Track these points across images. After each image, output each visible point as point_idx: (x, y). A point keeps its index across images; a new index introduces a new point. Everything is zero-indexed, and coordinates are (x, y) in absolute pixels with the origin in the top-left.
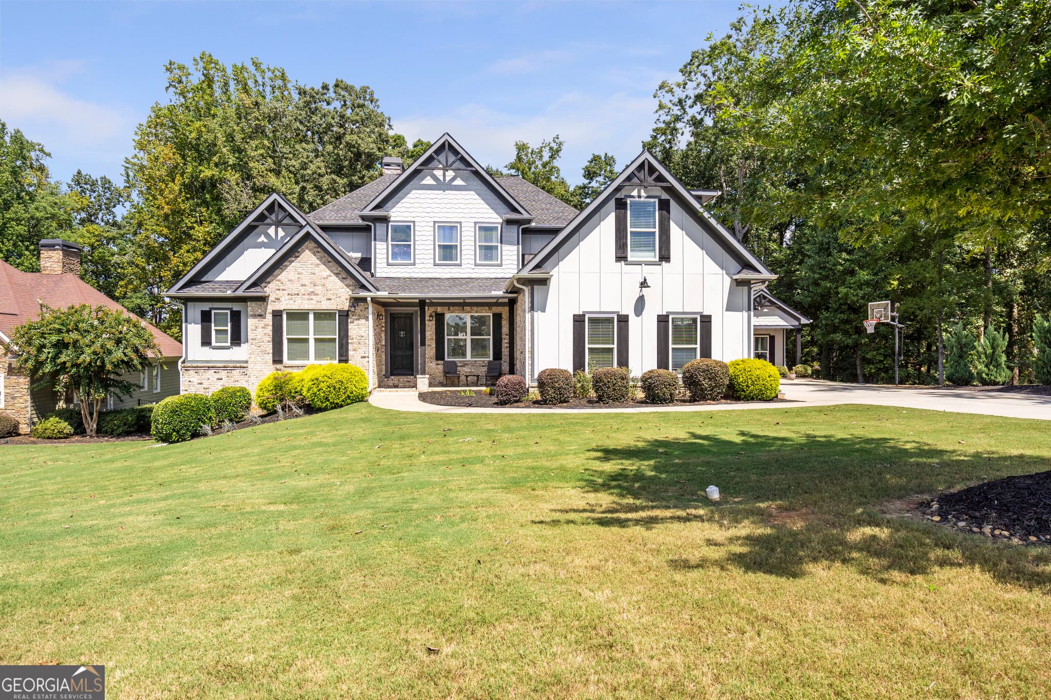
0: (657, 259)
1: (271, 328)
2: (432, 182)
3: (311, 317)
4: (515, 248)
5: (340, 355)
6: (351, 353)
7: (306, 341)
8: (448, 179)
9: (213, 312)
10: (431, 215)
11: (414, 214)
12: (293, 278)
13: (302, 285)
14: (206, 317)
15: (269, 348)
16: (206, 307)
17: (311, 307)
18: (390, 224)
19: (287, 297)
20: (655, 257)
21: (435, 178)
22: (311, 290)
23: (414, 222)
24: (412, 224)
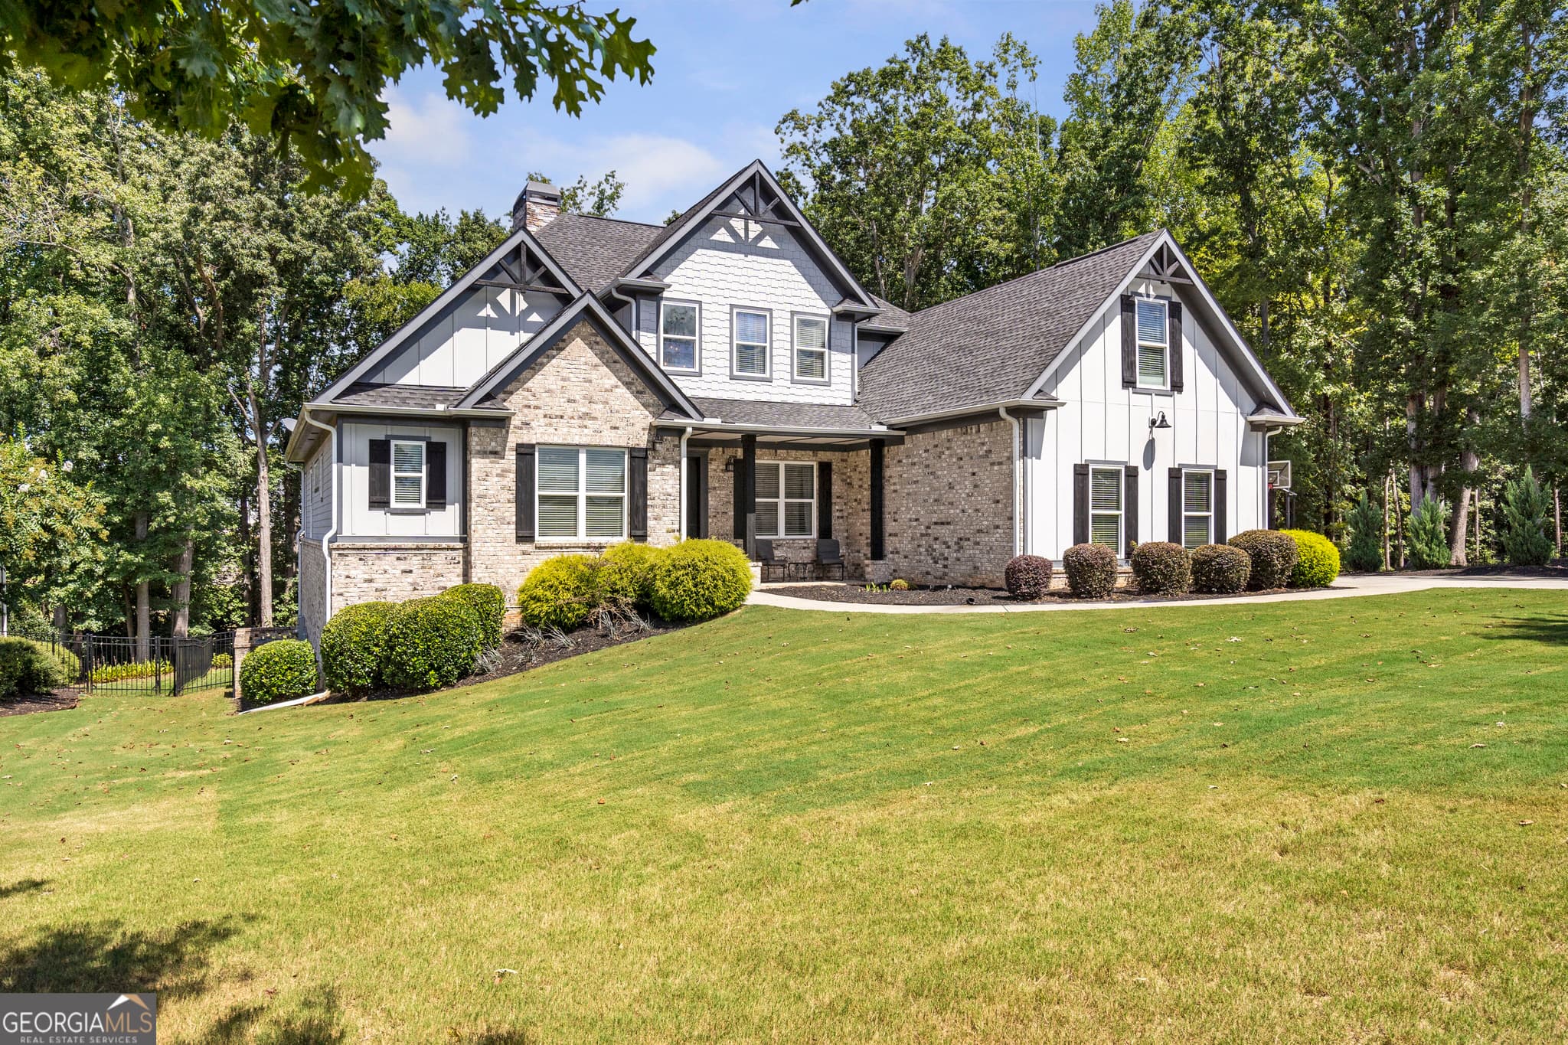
0: (1169, 388)
1: (513, 476)
2: (729, 239)
3: (583, 457)
4: (849, 357)
5: (633, 526)
6: (650, 523)
7: (573, 501)
8: (752, 235)
9: (393, 443)
10: (727, 293)
11: (700, 290)
12: (553, 387)
13: (569, 401)
14: (379, 453)
15: (510, 512)
16: (379, 433)
17: (584, 441)
18: (663, 303)
19: (543, 421)
20: (1164, 384)
21: (732, 232)
22: (584, 410)
23: (700, 303)
24: (697, 306)
